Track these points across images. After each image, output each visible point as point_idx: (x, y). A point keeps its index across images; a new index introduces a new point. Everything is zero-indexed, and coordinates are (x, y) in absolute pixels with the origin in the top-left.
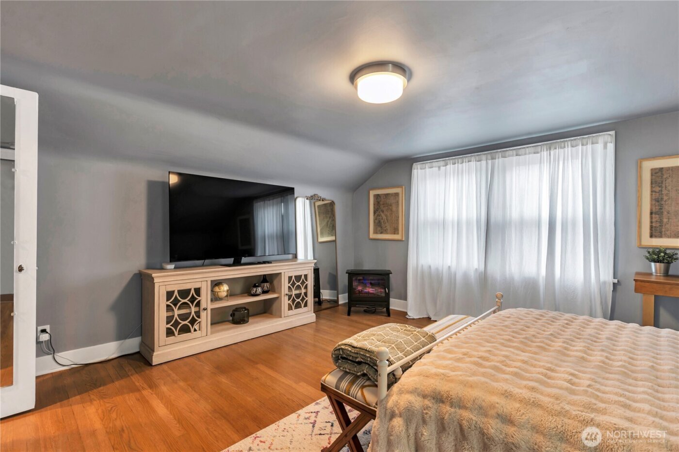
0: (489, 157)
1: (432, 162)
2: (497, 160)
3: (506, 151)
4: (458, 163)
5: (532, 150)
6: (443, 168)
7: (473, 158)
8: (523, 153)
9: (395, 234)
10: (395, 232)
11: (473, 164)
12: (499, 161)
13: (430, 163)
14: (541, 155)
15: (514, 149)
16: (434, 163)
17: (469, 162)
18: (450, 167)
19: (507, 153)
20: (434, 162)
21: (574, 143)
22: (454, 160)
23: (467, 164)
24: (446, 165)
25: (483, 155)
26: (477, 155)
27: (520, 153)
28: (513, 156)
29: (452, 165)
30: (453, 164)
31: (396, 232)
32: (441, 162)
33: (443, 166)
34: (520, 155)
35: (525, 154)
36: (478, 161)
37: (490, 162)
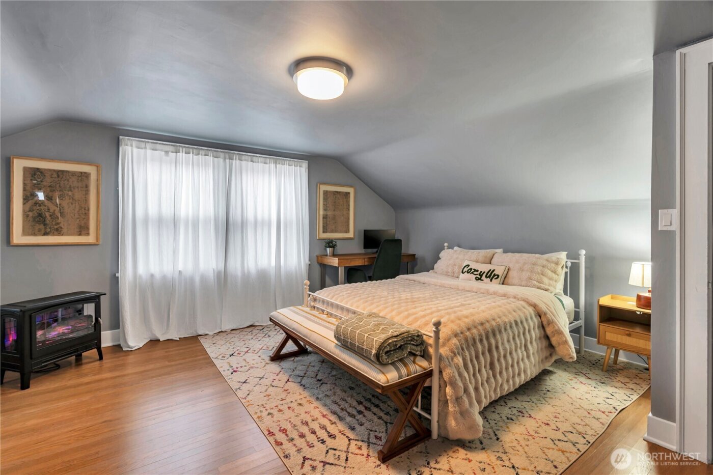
0: (227, 156)
1: (157, 143)
2: (234, 161)
3: (242, 155)
4: (193, 153)
5: (262, 160)
6: (172, 155)
7: (210, 153)
8: (257, 161)
9: (80, 235)
10: (80, 231)
11: (210, 159)
12: (236, 163)
13: (152, 143)
14: (269, 166)
15: (250, 156)
16: (158, 145)
17: (205, 155)
18: (182, 155)
19: (243, 157)
20: (160, 144)
21: (290, 163)
22: (187, 150)
23: (203, 157)
24: (177, 152)
25: (221, 153)
26: (215, 151)
27: (254, 160)
28: (247, 161)
29: (184, 154)
30: (186, 153)
31: (83, 232)
32: (169, 147)
33: (172, 152)
34: (253, 162)
35: (258, 162)
36: (215, 157)
37: (227, 161)
